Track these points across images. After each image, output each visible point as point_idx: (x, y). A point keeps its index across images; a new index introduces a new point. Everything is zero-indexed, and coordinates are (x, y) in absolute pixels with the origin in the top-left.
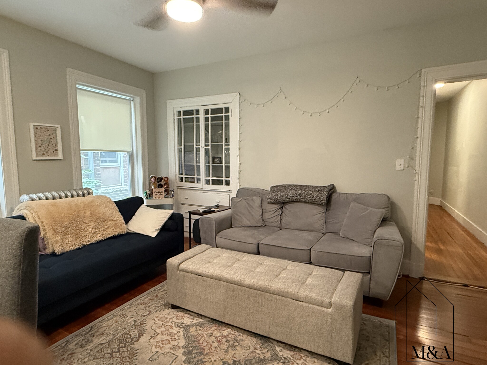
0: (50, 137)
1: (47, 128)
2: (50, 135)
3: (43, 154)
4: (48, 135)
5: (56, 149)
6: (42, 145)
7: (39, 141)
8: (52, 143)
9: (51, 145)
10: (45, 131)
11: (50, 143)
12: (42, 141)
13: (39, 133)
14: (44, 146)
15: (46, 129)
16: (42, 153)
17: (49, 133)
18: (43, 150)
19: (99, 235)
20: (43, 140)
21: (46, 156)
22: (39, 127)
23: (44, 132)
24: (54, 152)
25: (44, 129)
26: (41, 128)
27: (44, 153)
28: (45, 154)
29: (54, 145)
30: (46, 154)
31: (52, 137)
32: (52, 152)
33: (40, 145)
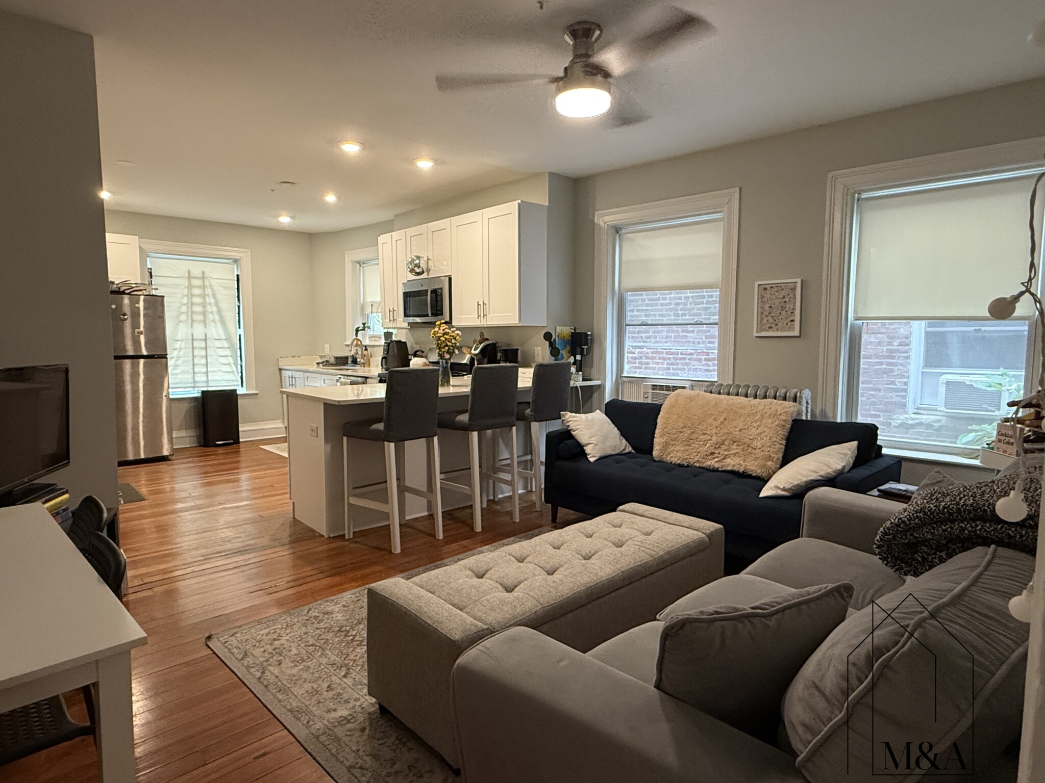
0: (784, 300)
1: (781, 287)
2: (784, 297)
3: (770, 327)
4: (781, 296)
5: (791, 318)
6: (770, 313)
7: (767, 307)
8: (787, 309)
9: (784, 312)
10: (777, 291)
11: (782, 310)
12: (770, 307)
13: (767, 295)
14: (772, 315)
15: (779, 288)
16: (769, 325)
17: (783, 293)
18: (771, 321)
19: (716, 460)
20: (773, 306)
21: (773, 331)
22: (768, 287)
23: (776, 294)
24: (787, 324)
25: (776, 289)
26: (772, 287)
27: (772, 325)
28: (772, 328)
29: (789, 313)
30: (775, 328)
31: (787, 300)
32: (785, 324)
33: (767, 313)
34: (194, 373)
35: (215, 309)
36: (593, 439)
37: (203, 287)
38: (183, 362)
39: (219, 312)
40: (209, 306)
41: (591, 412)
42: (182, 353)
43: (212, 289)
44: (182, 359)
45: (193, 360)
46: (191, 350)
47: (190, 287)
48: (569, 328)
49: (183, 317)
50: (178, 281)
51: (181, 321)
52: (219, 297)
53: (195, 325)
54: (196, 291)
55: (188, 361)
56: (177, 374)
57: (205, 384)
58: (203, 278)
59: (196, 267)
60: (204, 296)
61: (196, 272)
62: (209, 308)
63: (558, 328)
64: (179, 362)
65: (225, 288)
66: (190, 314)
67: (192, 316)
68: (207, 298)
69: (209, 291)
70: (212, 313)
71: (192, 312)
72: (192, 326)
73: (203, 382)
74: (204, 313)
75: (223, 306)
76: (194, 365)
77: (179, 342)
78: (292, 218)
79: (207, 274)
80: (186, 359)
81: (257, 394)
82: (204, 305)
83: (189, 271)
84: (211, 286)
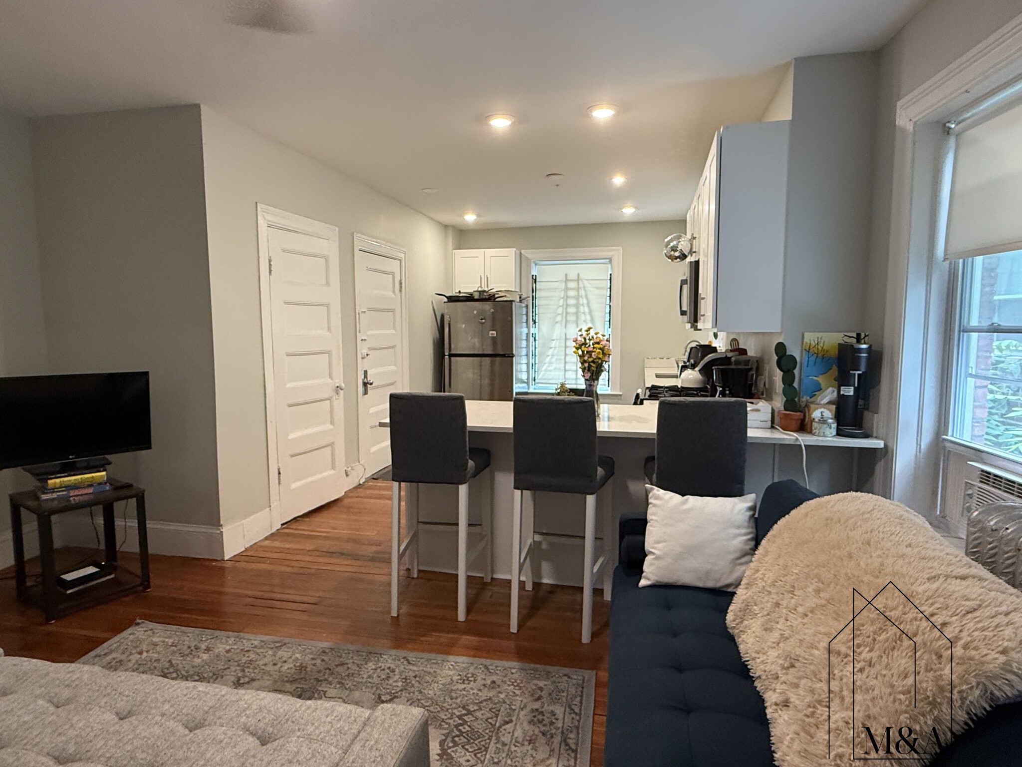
34: (565, 371)
35: (587, 310)
36: (659, 546)
37: (578, 289)
38: (557, 359)
39: (590, 312)
40: (582, 307)
41: (740, 495)
42: (556, 351)
43: (585, 290)
44: (556, 357)
45: (565, 358)
46: (564, 349)
47: (567, 289)
48: (842, 334)
49: (559, 318)
50: (556, 285)
51: (557, 322)
52: (591, 297)
53: (568, 325)
54: (571, 293)
55: (560, 359)
56: (551, 371)
57: (574, 382)
58: (578, 280)
59: (572, 270)
60: (577, 298)
61: (573, 275)
62: (581, 309)
63: (806, 334)
64: (554, 360)
65: (597, 288)
66: (564, 315)
67: (566, 316)
68: (581, 299)
69: (582, 292)
70: (584, 313)
71: (567, 313)
72: (566, 327)
73: (572, 379)
74: (577, 314)
75: (594, 306)
76: (565, 363)
77: (554, 342)
78: (636, 208)
79: (582, 276)
80: (559, 357)
81: (620, 395)
82: (577, 306)
83: (566, 275)
84: (584, 287)
